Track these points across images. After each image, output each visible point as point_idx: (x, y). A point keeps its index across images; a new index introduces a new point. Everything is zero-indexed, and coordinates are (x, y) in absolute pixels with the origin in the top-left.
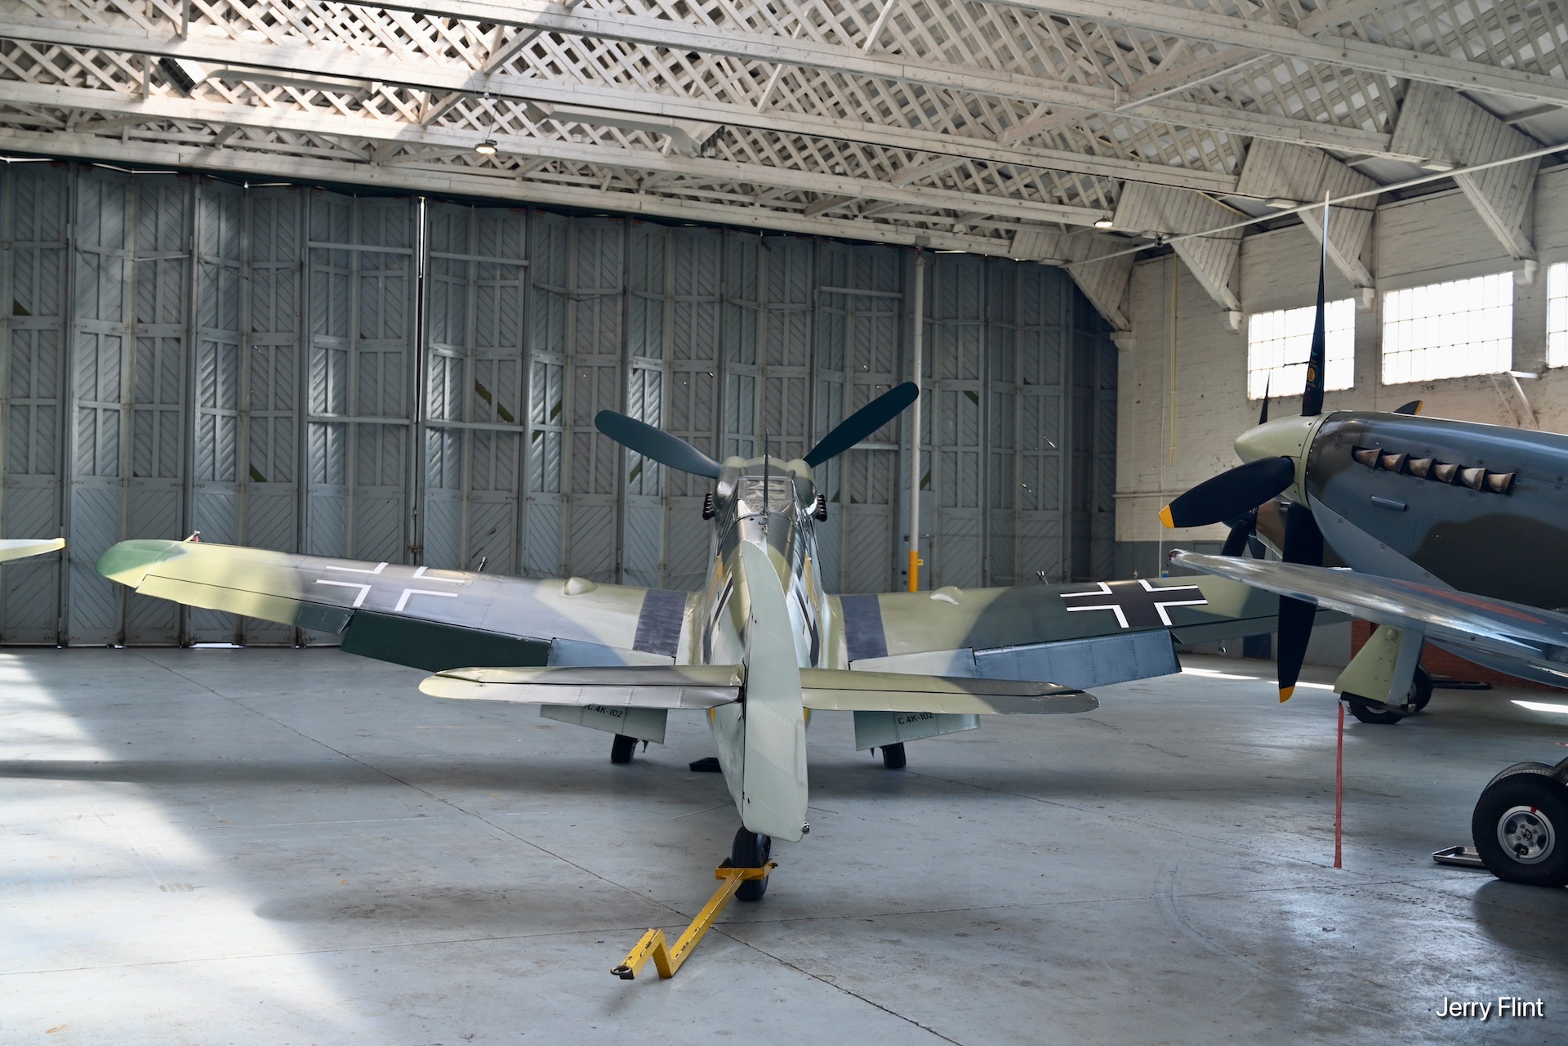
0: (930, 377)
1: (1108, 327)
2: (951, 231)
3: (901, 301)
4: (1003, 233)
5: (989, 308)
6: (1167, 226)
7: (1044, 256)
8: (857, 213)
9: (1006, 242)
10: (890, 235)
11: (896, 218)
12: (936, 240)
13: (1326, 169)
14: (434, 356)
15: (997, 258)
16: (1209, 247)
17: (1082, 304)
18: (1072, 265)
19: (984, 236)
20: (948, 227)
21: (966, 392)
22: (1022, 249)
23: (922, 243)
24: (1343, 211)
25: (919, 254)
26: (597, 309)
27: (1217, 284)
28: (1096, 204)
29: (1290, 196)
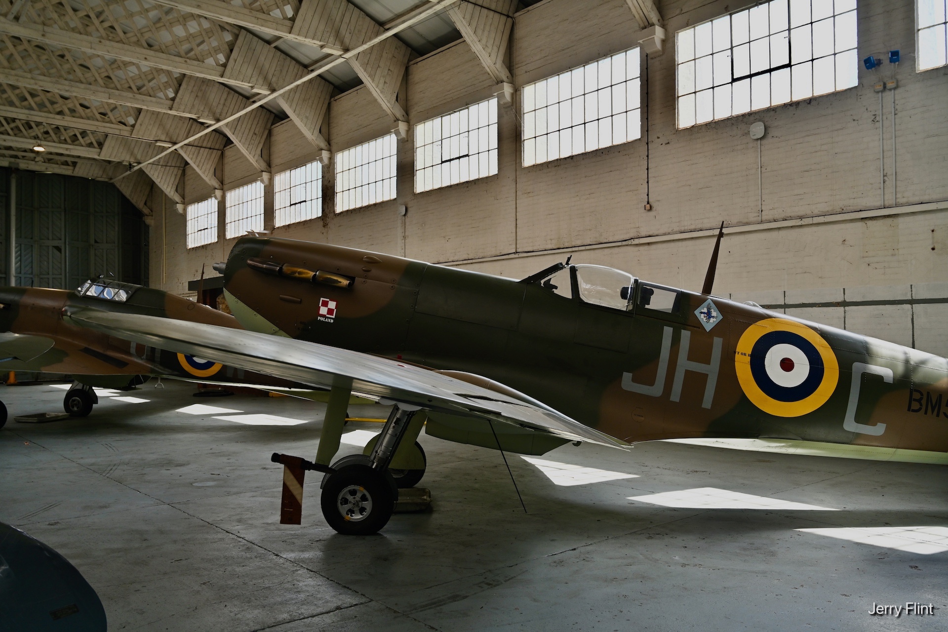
0: (32, 238)
1: (139, 214)
2: (34, 161)
4: (70, 163)
5: (67, 203)
6: (136, 159)
7: (97, 176)
9: (71, 168)
12: (23, 165)
13: (191, 127)
16: (163, 171)
18: (114, 181)
19: (58, 164)
21: (54, 247)
22: (80, 171)
23: (13, 166)
24: (202, 149)
25: (13, 172)
27: (169, 190)
29: (168, 140)
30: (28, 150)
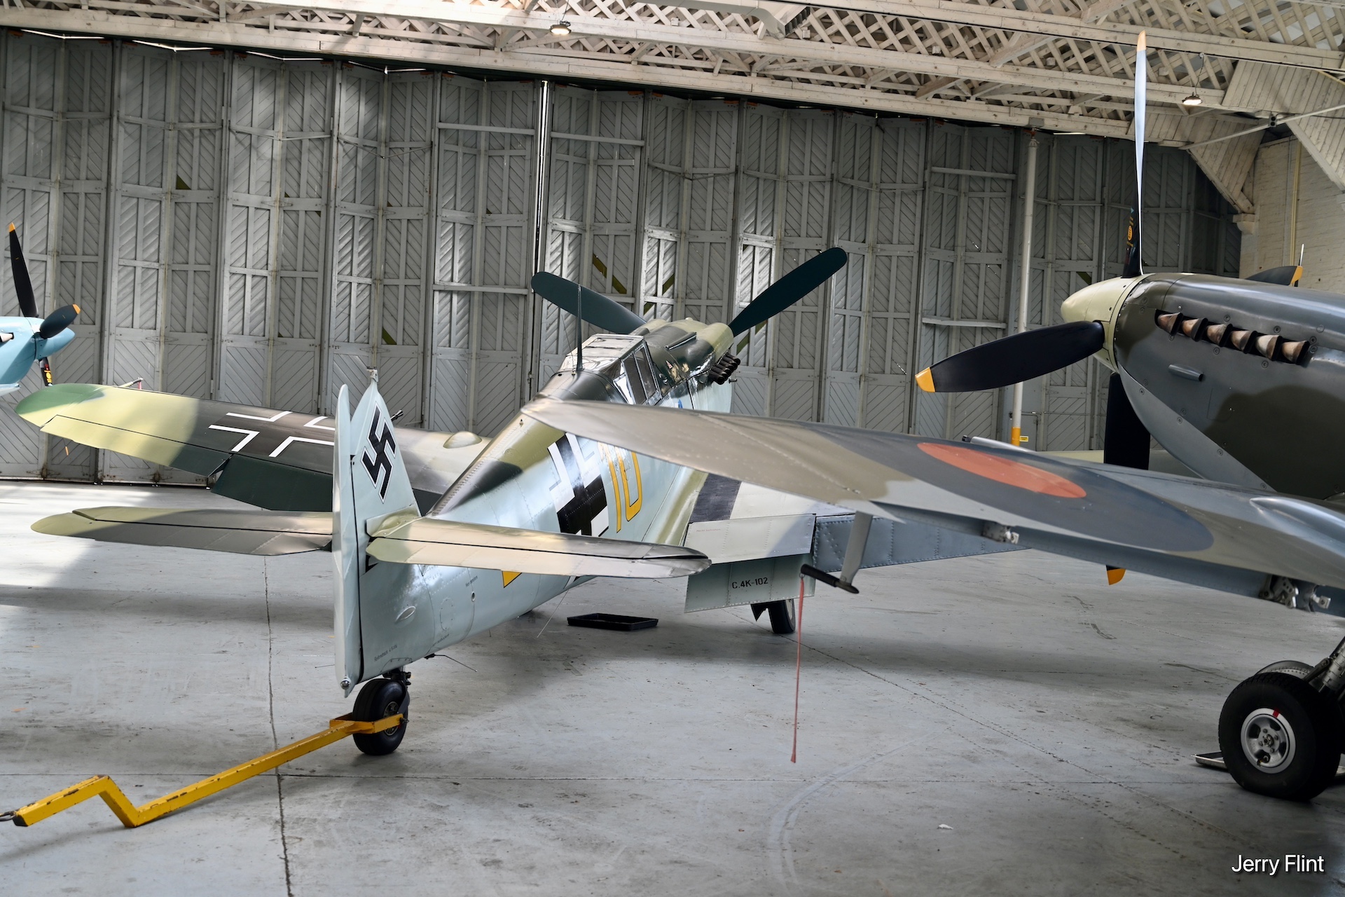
0: (1043, 257)
1: (1231, 210)
2: (1067, 113)
3: (1014, 182)
4: (1121, 115)
5: (1105, 189)
6: (1279, 106)
7: (1163, 137)
8: (969, 95)
9: (1125, 124)
10: (1001, 116)
11: (1010, 99)
12: (1050, 121)
14: (553, 230)
15: (1117, 140)
16: (1327, 127)
17: (1204, 187)
18: (1193, 146)
19: (1102, 117)
20: (1064, 109)
21: (1080, 273)
23: (1035, 125)
25: (1033, 135)
26: (710, 188)
27: (1335, 165)
30: (1057, 94)
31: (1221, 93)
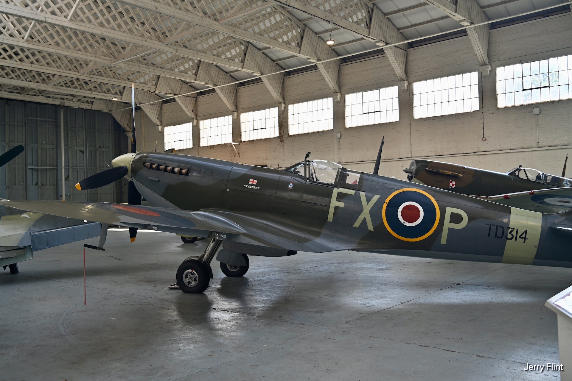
0: (68, 146)
1: (124, 131)
3: (56, 122)
5: (86, 125)
6: (138, 101)
7: (103, 109)
8: (39, 94)
10: (51, 101)
11: (53, 96)
12: (67, 104)
13: (182, 85)
15: (88, 109)
16: (151, 107)
17: (116, 124)
18: (112, 112)
19: (83, 103)
20: (71, 100)
21: (80, 150)
22: (96, 107)
23: (62, 104)
24: (187, 97)
25: (62, 107)
27: (154, 118)
28: (116, 94)
29: (172, 93)
30: (68, 95)
31: (121, 97)
